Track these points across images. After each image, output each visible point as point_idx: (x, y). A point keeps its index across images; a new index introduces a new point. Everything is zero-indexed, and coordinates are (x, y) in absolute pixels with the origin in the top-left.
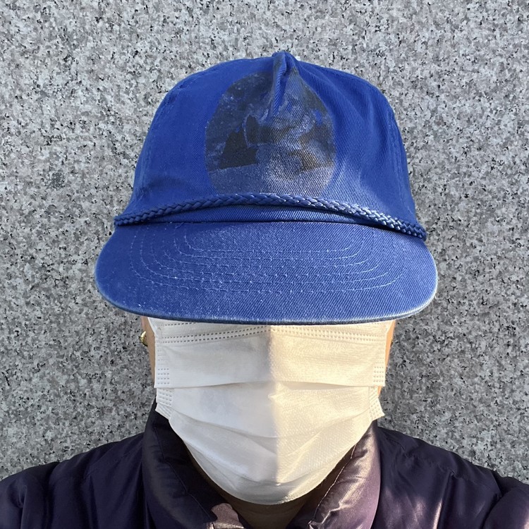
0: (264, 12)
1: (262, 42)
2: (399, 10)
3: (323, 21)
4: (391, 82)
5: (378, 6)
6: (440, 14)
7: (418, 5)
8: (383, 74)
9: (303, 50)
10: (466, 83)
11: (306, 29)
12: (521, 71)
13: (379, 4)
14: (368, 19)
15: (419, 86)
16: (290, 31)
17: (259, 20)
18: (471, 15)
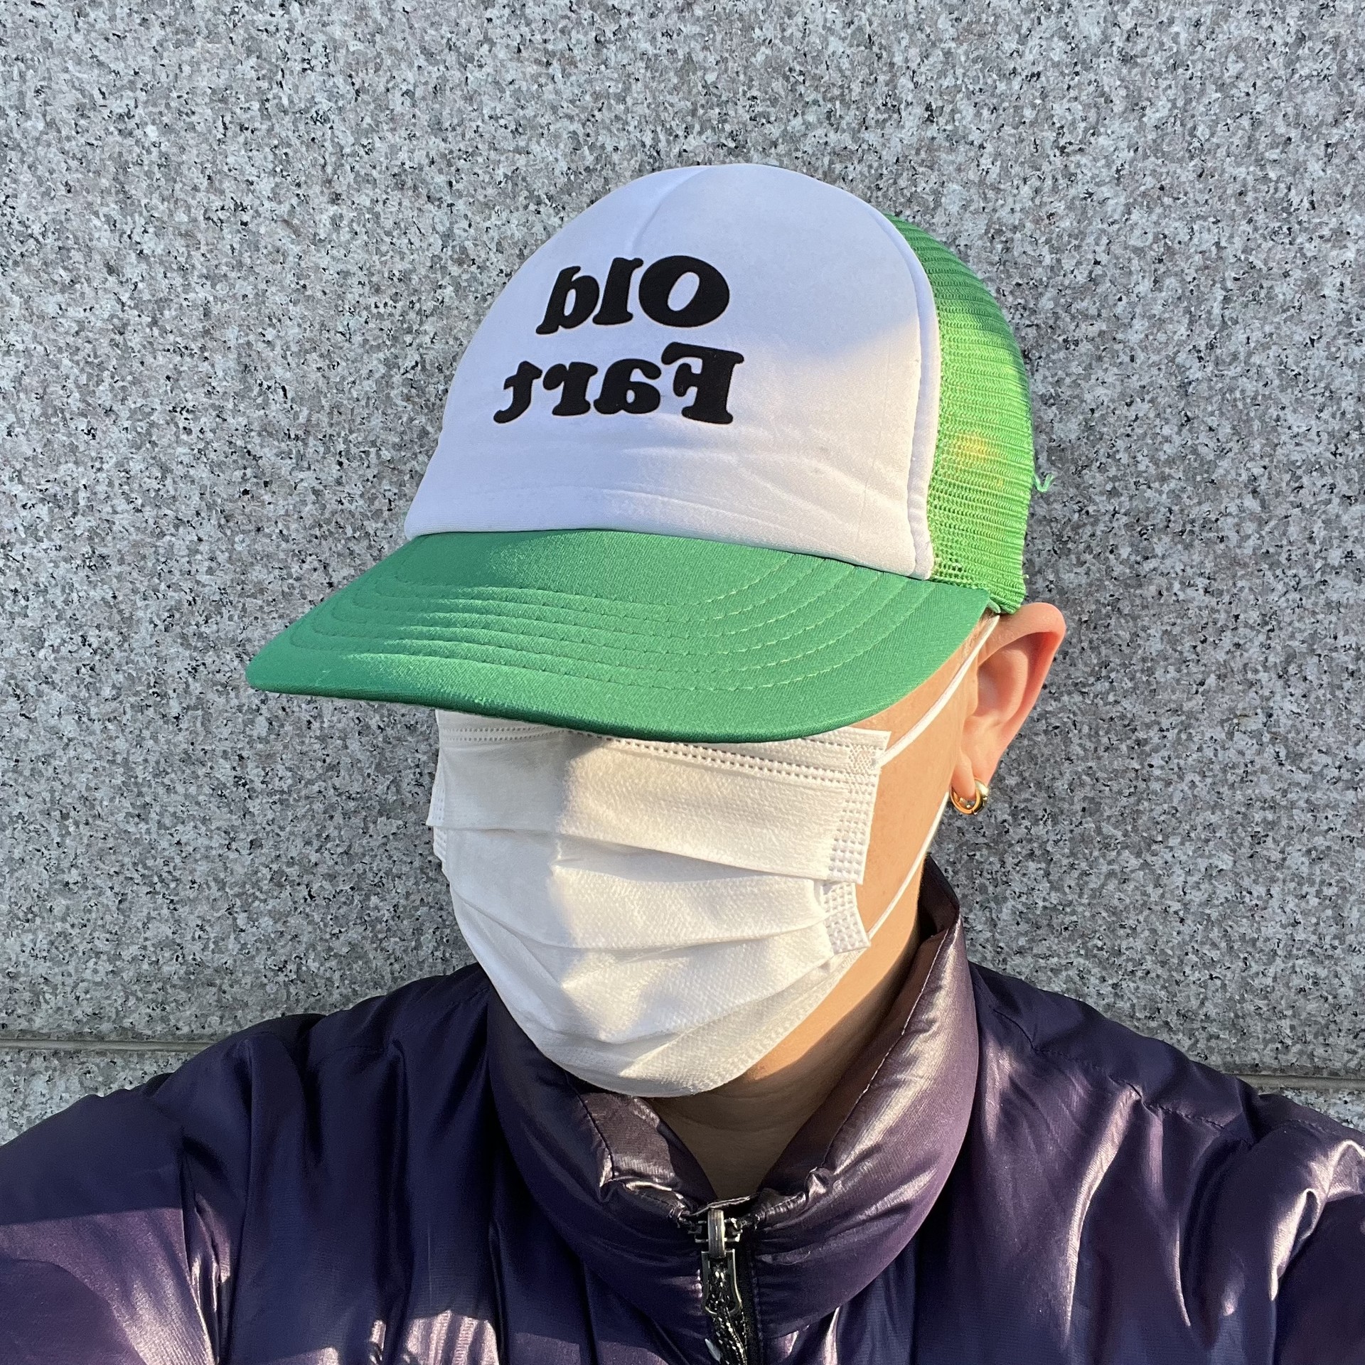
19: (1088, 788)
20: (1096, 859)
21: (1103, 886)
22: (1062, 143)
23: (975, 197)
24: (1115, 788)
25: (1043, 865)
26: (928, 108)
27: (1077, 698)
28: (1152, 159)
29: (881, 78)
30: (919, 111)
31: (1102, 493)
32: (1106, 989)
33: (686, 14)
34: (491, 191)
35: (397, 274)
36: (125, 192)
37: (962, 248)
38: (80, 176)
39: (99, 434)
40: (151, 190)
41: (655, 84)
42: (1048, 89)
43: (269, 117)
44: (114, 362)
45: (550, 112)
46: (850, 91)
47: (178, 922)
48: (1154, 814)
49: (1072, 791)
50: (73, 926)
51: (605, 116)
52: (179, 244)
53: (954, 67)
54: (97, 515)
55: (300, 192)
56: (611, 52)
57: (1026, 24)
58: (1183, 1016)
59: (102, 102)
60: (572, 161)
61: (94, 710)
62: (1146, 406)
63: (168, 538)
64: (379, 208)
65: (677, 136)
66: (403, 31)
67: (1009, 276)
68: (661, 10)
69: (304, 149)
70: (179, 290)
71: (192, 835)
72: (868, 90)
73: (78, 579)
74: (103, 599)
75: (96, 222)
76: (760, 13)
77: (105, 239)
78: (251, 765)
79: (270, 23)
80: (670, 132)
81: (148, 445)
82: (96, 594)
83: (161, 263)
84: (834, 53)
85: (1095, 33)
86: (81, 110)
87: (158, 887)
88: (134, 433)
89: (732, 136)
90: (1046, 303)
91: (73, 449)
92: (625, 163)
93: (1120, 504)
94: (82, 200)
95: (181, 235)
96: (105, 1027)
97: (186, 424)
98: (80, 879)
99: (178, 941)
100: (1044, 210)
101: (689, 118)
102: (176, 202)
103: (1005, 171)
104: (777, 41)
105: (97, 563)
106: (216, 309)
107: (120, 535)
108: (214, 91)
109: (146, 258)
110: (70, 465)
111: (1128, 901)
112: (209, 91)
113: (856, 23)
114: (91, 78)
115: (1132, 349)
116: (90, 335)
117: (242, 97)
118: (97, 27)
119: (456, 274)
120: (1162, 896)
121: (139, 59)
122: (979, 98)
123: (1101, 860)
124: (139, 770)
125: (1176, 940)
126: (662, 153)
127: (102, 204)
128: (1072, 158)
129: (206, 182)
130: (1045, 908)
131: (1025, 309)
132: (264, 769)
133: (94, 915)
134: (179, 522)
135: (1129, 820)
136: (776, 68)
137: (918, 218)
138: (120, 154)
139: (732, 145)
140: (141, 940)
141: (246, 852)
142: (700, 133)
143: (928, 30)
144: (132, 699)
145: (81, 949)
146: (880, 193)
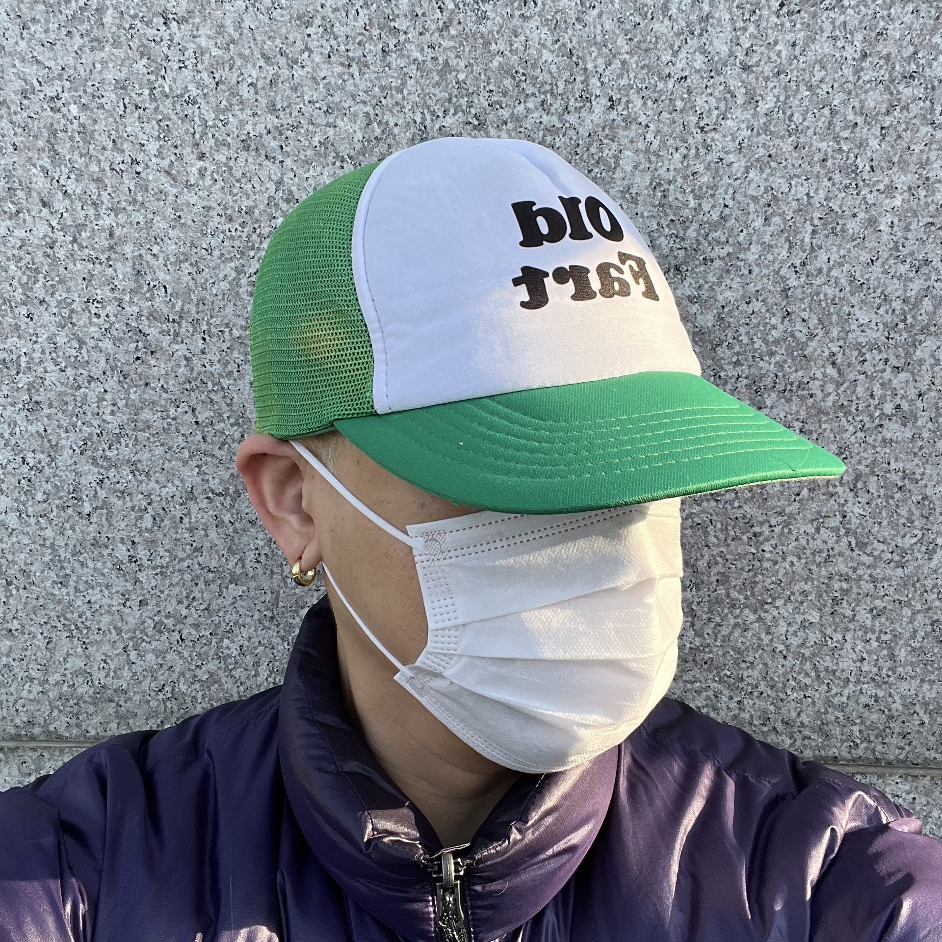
0: (16, 43)
1: (18, 84)
2: (209, 37)
3: (103, 55)
4: (212, 142)
5: (177, 32)
6: (269, 43)
7: (235, 30)
8: (199, 130)
9: (80, 96)
10: (320, 142)
11: (78, 65)
12: (396, 125)
13: (180, 29)
14: (165, 50)
15: (253, 147)
16: (57, 70)
17: (10, 53)
18: (313, 44)
19: (721, 565)
20: (726, 615)
21: (730, 634)
22: (702, 124)
23: (643, 161)
24: (739, 566)
25: (690, 619)
26: (611, 99)
27: (713, 504)
28: (764, 136)
29: (579, 79)
30: (604, 101)
31: (729, 363)
32: (733, 705)
33: (444, 33)
34: (310, 153)
35: (244, 209)
36: (55, 151)
37: (634, 195)
38: (23, 139)
39: (35, 317)
40: (72, 149)
41: (422, 81)
42: (693, 87)
43: (156, 100)
44: (46, 267)
45: (351, 99)
46: (557, 87)
47: (88, 657)
48: (766, 584)
49: (709, 568)
50: (14, 660)
51: (389, 102)
52: (93, 187)
53: (628, 72)
54: (34, 373)
55: (177, 151)
56: (392, 58)
57: (677, 44)
58: (786, 723)
59: (39, 88)
60: (366, 132)
61: (30, 509)
62: (760, 304)
63: (83, 390)
64: (232, 163)
65: (438, 116)
66: (249, 42)
67: (666, 215)
68: (427, 30)
69: (180, 122)
70: (92, 218)
71: (99, 596)
72: (569, 86)
73: (20, 418)
74: (37, 432)
75: (34, 170)
76: (495, 33)
77: (40, 183)
78: (140, 547)
79: (157, 35)
80: (433, 113)
81: (70, 326)
82: (32, 429)
83: (80, 199)
84: (546, 61)
85: (724, 50)
86: (24, 94)
87: (74, 632)
88: (60, 317)
89: (476, 116)
90: (691, 233)
91: (17, 327)
92: (403, 135)
93: (742, 371)
94: (25, 156)
95: (93, 180)
96: (37, 731)
97: (96, 311)
98: (19, 627)
99: (88, 670)
100: (690, 170)
101: (447, 104)
102: (90, 158)
103: (663, 143)
104: (506, 52)
105: (33, 407)
106: (118, 232)
107: (49, 388)
108: (117, 82)
109: (70, 196)
110: (15, 339)
111: (748, 643)
112: (114, 82)
113: (561, 41)
114: (31, 71)
115: (750, 265)
116: (30, 248)
117: (137, 87)
118: (36, 36)
119: (285, 209)
120: (772, 640)
121: (65, 59)
122: (645, 93)
123: (730, 616)
124: (62, 552)
125: (781, 671)
126: (428, 128)
127: (38, 159)
128: (709, 135)
129: (111, 144)
130: (691, 648)
131: (677, 237)
132: (149, 550)
133: (29, 652)
134: (91, 379)
135: (748, 588)
136: (506, 71)
137: (604, 174)
138: (52, 124)
139: (476, 123)
140: (63, 670)
141: (136, 608)
142: (454, 115)
143: (610, 46)
144: (57, 502)
145: (20, 675)
146: (577, 157)
